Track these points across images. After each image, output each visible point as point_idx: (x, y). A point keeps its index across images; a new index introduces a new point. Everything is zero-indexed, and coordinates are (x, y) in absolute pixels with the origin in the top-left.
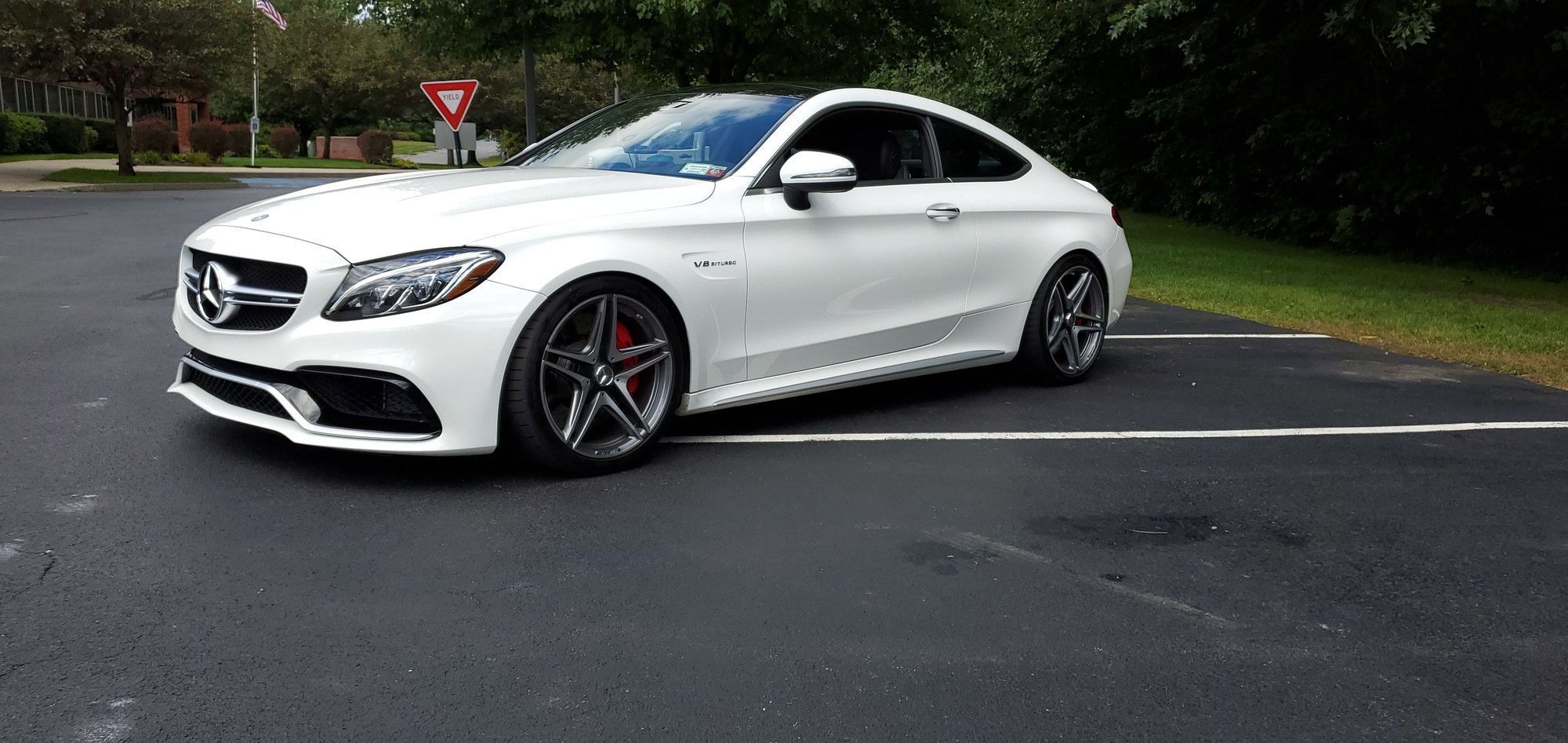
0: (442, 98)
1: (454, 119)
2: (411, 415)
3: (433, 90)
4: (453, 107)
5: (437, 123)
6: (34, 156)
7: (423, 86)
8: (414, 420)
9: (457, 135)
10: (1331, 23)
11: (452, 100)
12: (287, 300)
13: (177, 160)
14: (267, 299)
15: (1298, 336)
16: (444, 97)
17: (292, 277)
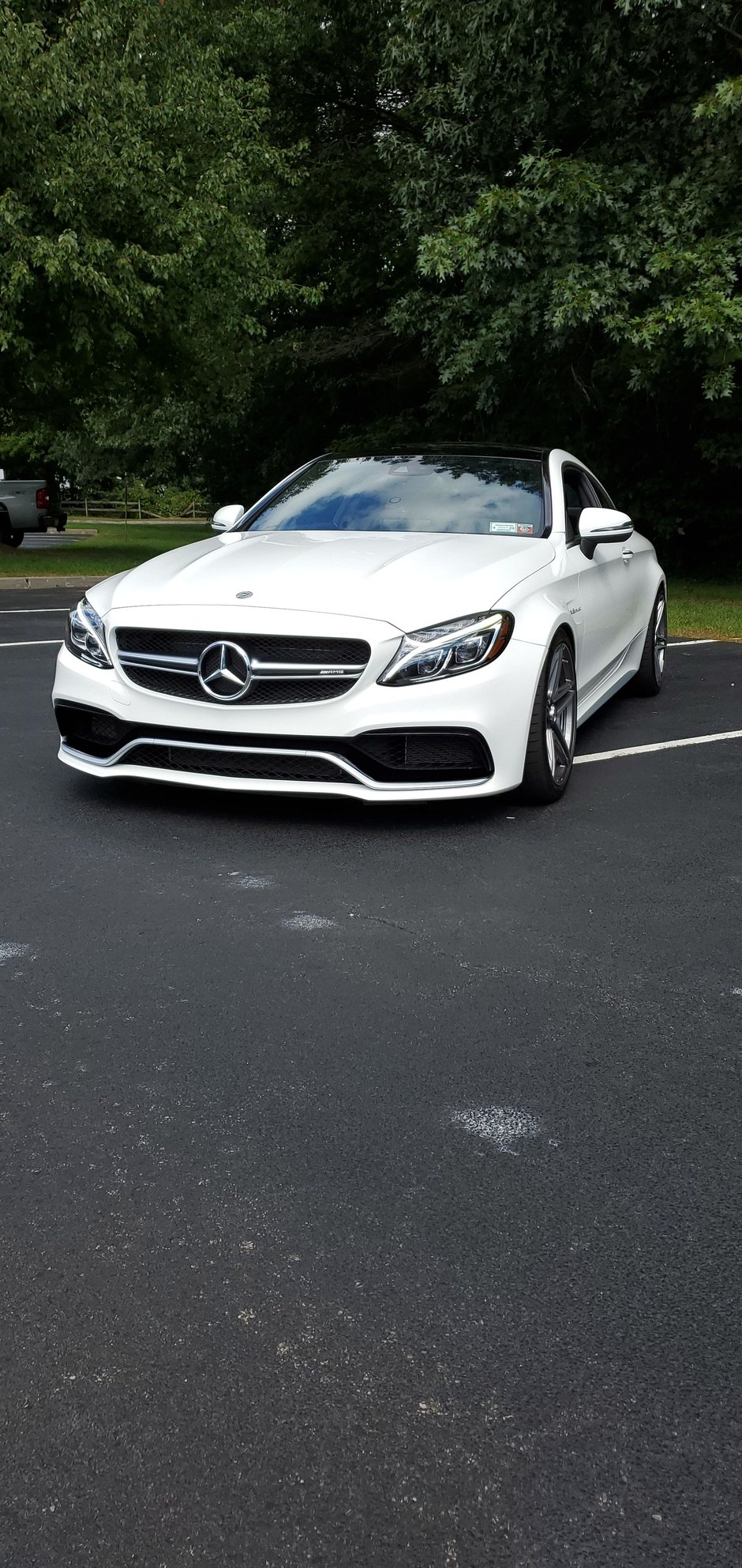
2: (463, 765)
8: (464, 768)
10: (636, 377)
12: (342, 672)
14: (317, 672)
15: (698, 642)
17: (356, 651)
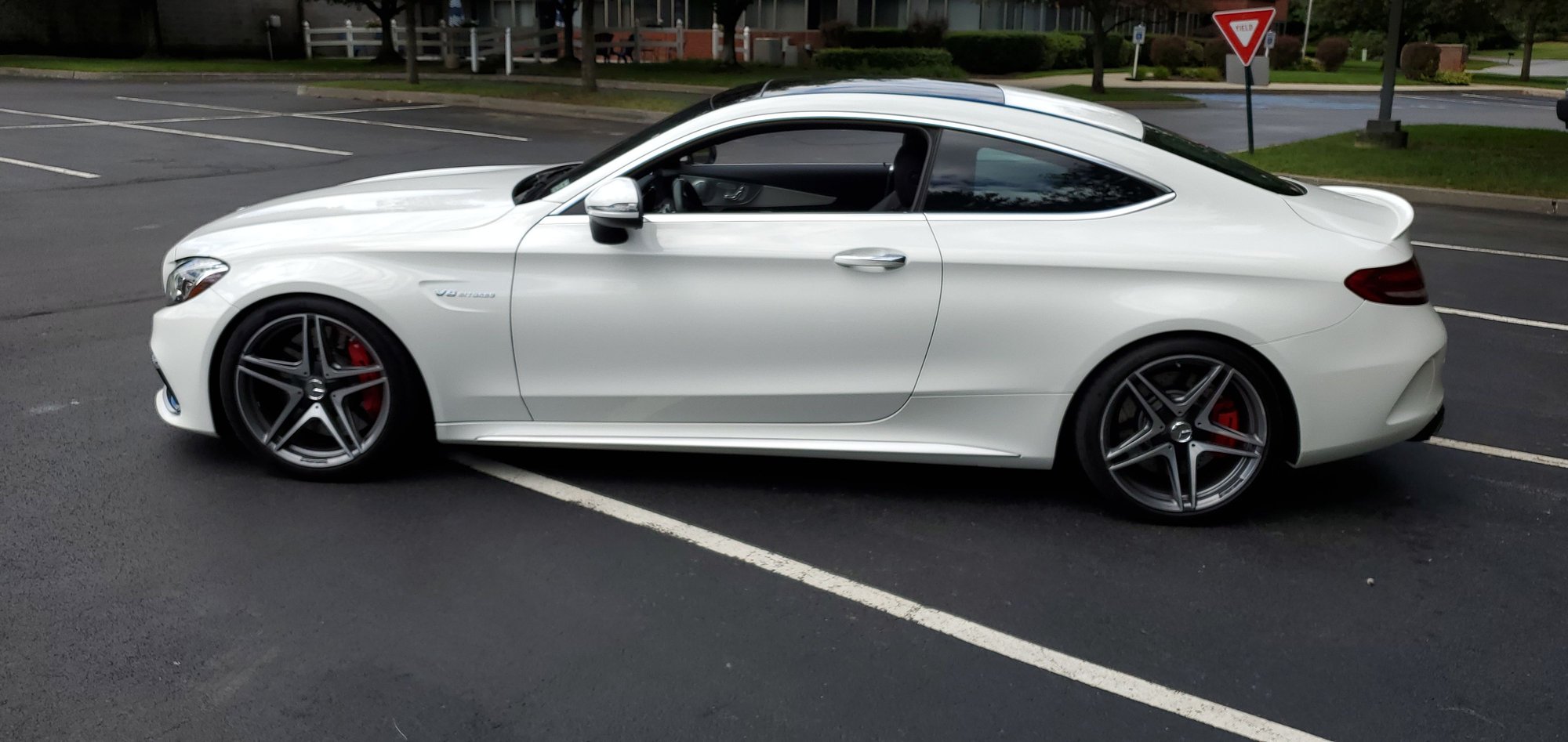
0: (1234, 29)
1: (1245, 52)
3: (1226, 20)
4: (1245, 38)
5: (1229, 57)
6: (1059, 72)
7: (1217, 16)
9: (1248, 70)
11: (1244, 30)
13: (1187, 75)
16: (1237, 28)
